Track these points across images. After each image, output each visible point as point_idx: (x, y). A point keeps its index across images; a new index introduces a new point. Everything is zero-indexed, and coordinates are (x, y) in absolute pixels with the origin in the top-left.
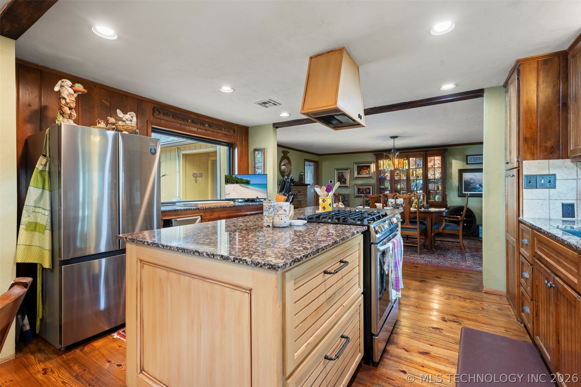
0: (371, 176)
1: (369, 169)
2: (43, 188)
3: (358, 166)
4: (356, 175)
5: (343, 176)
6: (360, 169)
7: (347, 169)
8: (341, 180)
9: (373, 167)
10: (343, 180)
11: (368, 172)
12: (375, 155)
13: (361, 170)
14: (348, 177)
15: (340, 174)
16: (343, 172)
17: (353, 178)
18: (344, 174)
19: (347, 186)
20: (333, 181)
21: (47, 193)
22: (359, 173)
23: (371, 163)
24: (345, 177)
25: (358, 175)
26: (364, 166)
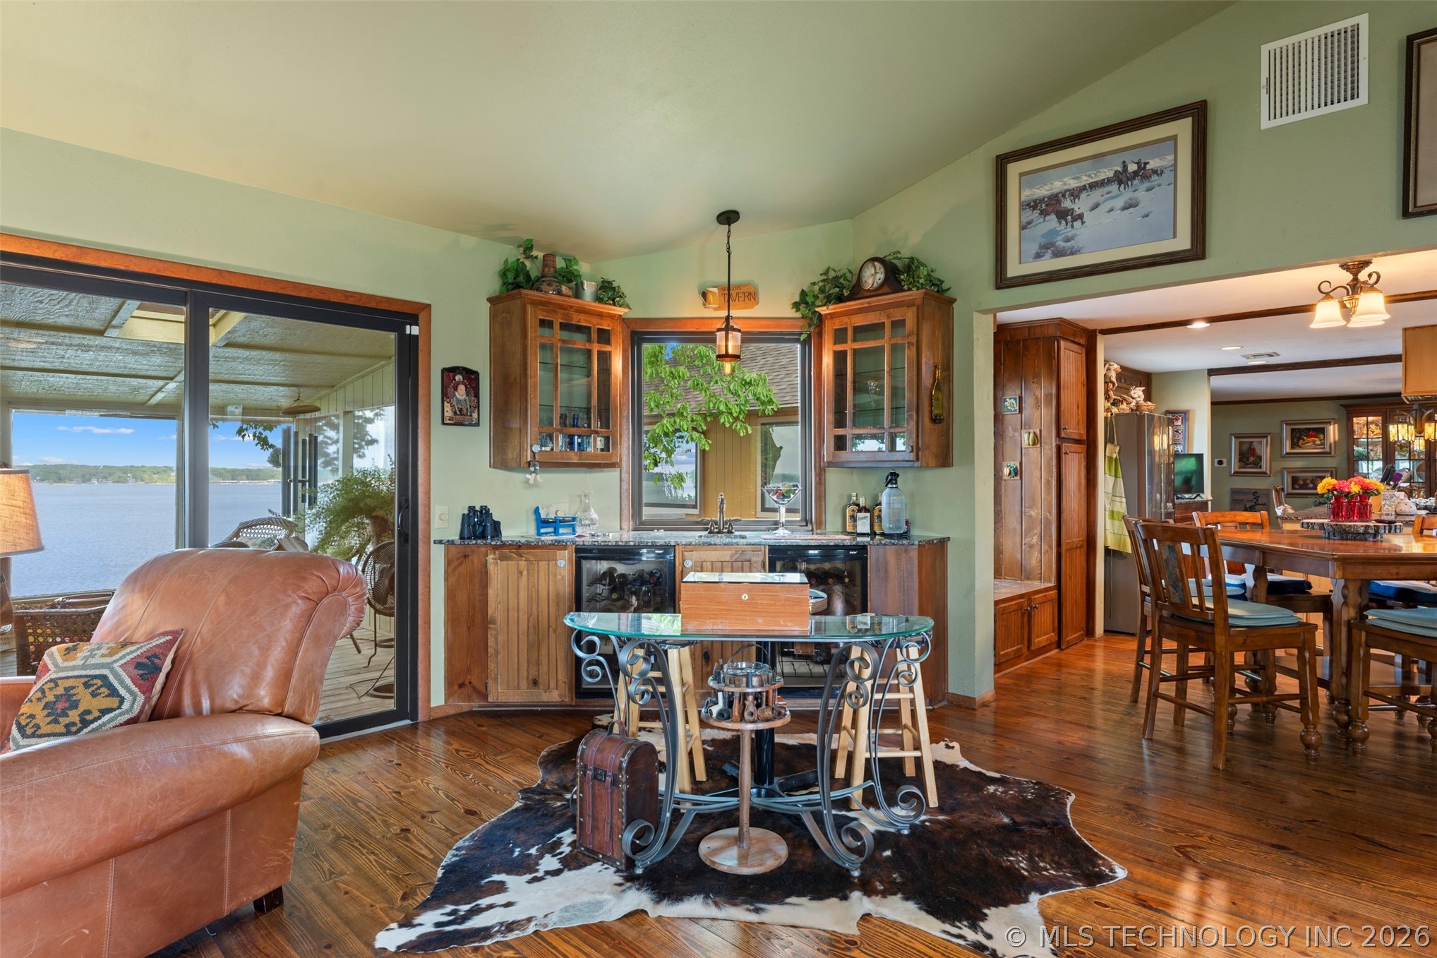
0: (1328, 450)
1: (1322, 436)
2: (1116, 476)
3: (1293, 430)
4: (1287, 447)
5: (1254, 449)
6: (1298, 436)
7: (1264, 436)
8: (1248, 459)
9: (1333, 432)
10: (1252, 459)
11: (1318, 442)
12: (1345, 406)
13: (1299, 438)
14: (1265, 450)
15: (1245, 447)
16: (1252, 442)
17: (1277, 454)
18: (1256, 446)
19: (1265, 473)
20: (1225, 461)
21: (1120, 481)
22: (1293, 445)
23: (1329, 423)
24: (1258, 452)
25: (1292, 448)
26: (1309, 430)
